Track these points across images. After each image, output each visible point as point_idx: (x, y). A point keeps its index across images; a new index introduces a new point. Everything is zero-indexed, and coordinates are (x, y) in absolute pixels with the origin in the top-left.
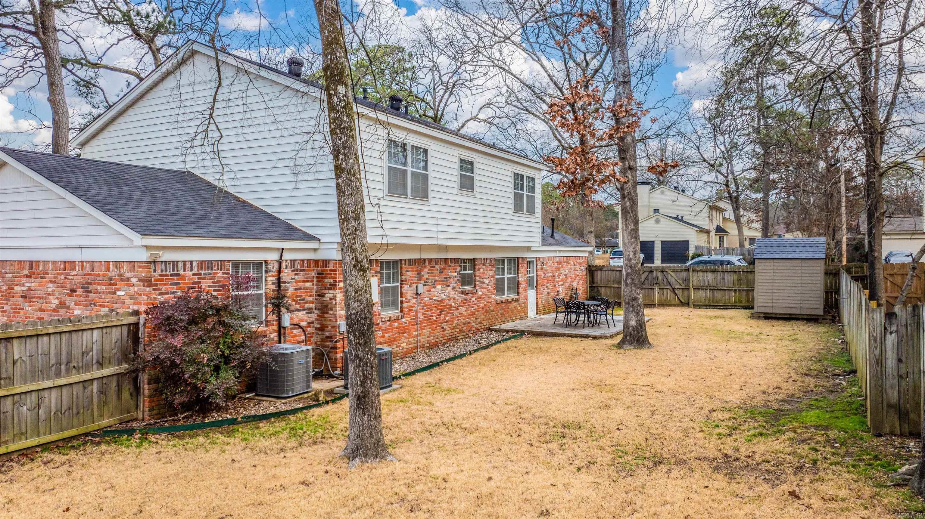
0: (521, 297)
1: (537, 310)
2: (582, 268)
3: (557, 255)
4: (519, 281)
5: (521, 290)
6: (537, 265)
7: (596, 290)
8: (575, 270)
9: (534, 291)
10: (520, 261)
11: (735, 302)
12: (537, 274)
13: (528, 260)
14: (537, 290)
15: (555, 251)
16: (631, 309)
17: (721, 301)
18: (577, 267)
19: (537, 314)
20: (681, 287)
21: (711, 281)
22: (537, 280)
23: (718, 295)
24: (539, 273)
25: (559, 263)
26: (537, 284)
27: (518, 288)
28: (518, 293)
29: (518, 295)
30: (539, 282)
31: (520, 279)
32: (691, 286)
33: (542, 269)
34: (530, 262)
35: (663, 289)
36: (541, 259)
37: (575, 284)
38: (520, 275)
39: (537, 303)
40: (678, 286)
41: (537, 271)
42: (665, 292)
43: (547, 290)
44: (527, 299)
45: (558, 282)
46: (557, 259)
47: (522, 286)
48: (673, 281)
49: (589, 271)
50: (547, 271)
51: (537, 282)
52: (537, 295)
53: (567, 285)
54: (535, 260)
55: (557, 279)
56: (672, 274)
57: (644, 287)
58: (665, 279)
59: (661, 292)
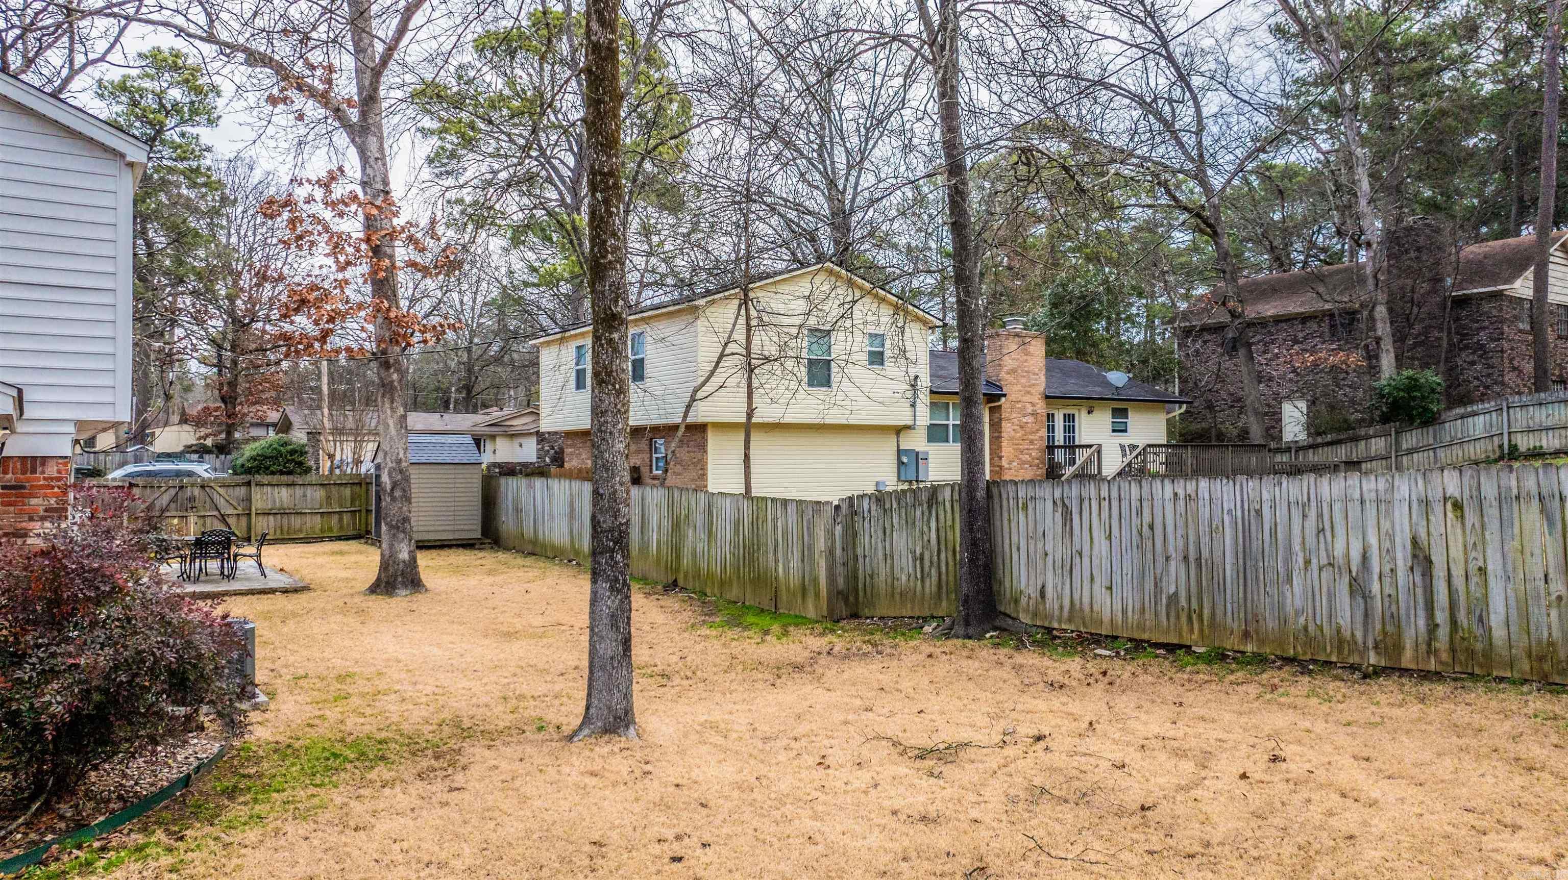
11: (322, 531)
16: (401, 536)
17: (300, 531)
20: (235, 512)
21: (285, 499)
23: (296, 522)
32: (253, 509)
35: (204, 516)
40: (231, 511)
42: (208, 520)
48: (221, 503)
56: (221, 490)
57: (168, 514)
58: (208, 499)
59: (200, 522)
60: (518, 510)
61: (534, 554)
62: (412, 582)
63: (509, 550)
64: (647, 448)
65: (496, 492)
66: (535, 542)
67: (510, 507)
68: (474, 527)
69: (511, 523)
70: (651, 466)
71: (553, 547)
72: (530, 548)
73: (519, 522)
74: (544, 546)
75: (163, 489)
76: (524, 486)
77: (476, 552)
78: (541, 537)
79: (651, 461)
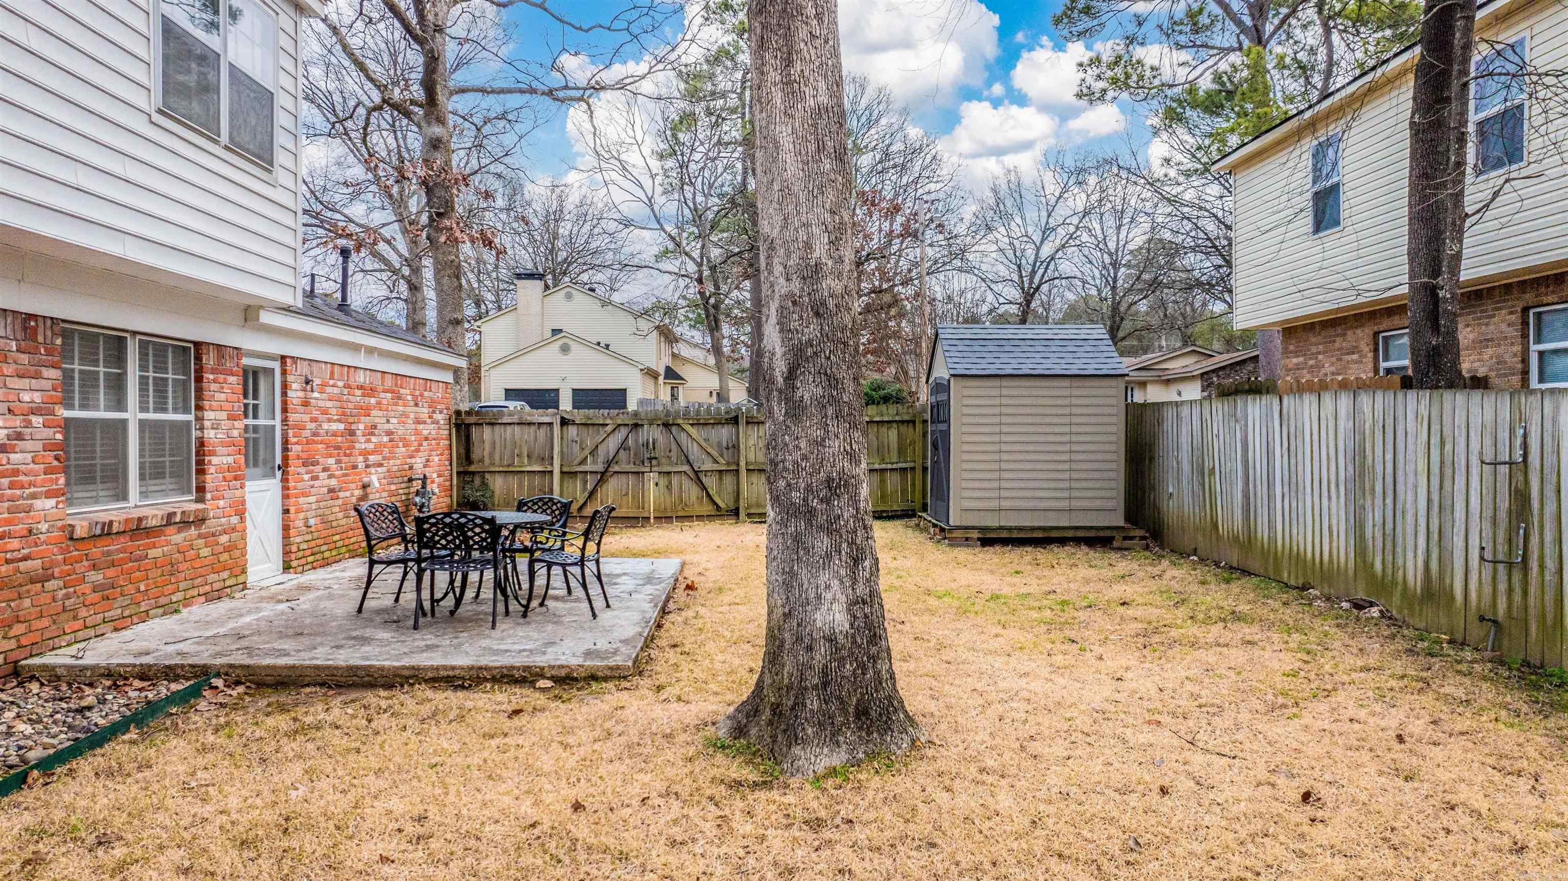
0: (214, 506)
1: (286, 553)
2: (438, 416)
3: (360, 360)
4: (201, 443)
5: (212, 479)
6: (285, 387)
7: (477, 481)
8: (418, 422)
9: (273, 485)
10: (210, 360)
12: (285, 420)
13: (245, 361)
14: (285, 480)
15: (355, 348)
18: (424, 411)
19: (287, 568)
20: (716, 467)
22: (285, 442)
24: (293, 417)
25: (369, 391)
26: (285, 458)
27: (201, 472)
28: (201, 489)
29: (200, 500)
30: (295, 449)
31: (209, 434)
32: (743, 464)
33: (306, 404)
34: (256, 373)
35: (669, 473)
36: (303, 368)
37: (418, 463)
38: (208, 415)
39: (286, 528)
40: (708, 466)
41: (285, 410)
42: (675, 480)
43: (325, 482)
44: (241, 514)
45: (365, 453)
46: (361, 378)
47: (220, 460)
48: (694, 451)
49: (458, 426)
50: (325, 412)
51: (285, 449)
52: (285, 497)
53: (394, 464)
54: (276, 366)
55: (361, 445)
56: (692, 431)
57: (616, 468)
58: (674, 447)
59: (663, 482)
60: (1202, 472)
61: (1246, 572)
62: (862, 712)
63: (1184, 554)
64: (1513, 332)
65: (1154, 437)
66: (1246, 542)
67: (1186, 467)
68: (1111, 504)
69: (1187, 499)
70: (1525, 373)
71: (1298, 559)
72: (1234, 557)
73: (1206, 495)
74: (1270, 555)
75: (609, 429)
76: (1218, 417)
77: (1114, 556)
78: (1263, 532)
79: (1525, 361)
